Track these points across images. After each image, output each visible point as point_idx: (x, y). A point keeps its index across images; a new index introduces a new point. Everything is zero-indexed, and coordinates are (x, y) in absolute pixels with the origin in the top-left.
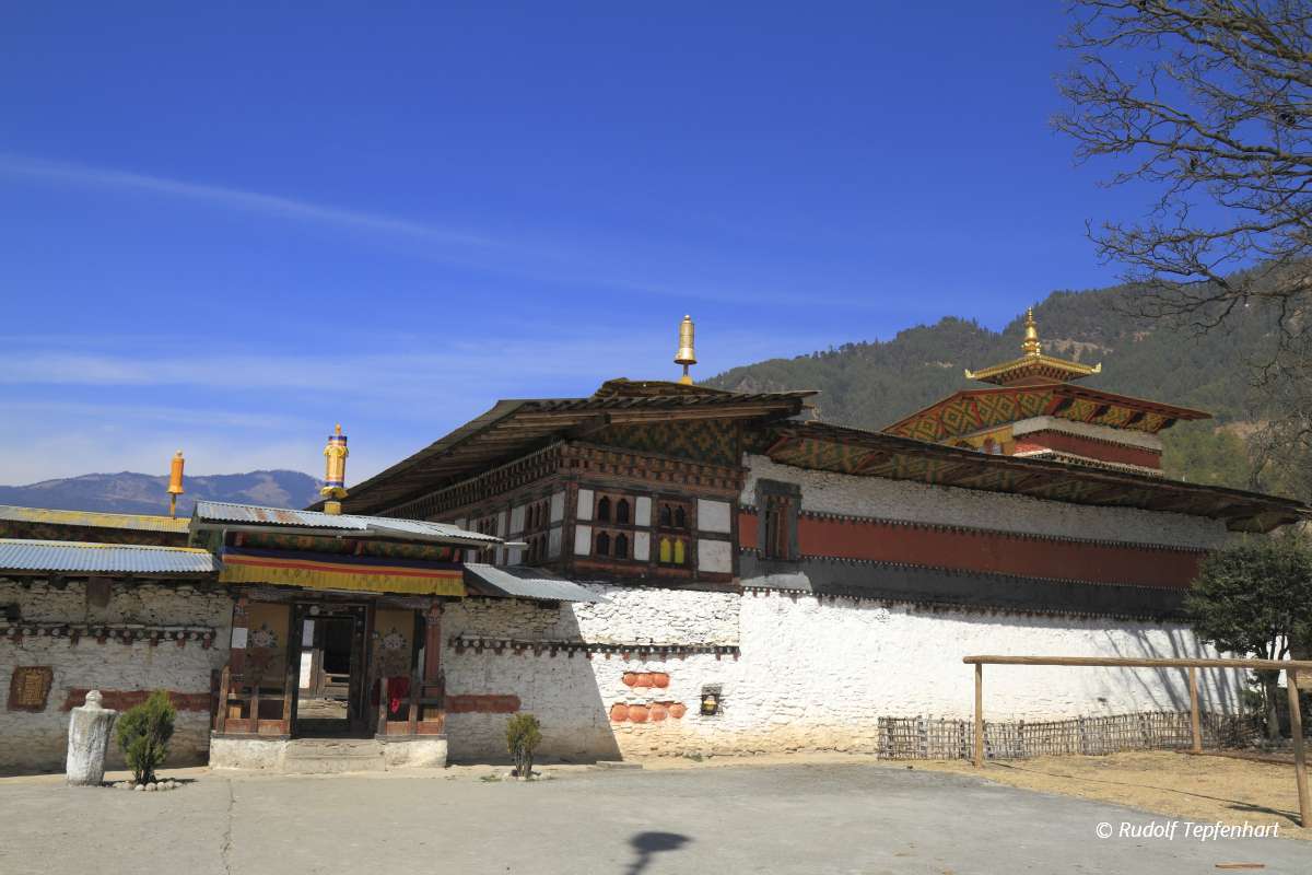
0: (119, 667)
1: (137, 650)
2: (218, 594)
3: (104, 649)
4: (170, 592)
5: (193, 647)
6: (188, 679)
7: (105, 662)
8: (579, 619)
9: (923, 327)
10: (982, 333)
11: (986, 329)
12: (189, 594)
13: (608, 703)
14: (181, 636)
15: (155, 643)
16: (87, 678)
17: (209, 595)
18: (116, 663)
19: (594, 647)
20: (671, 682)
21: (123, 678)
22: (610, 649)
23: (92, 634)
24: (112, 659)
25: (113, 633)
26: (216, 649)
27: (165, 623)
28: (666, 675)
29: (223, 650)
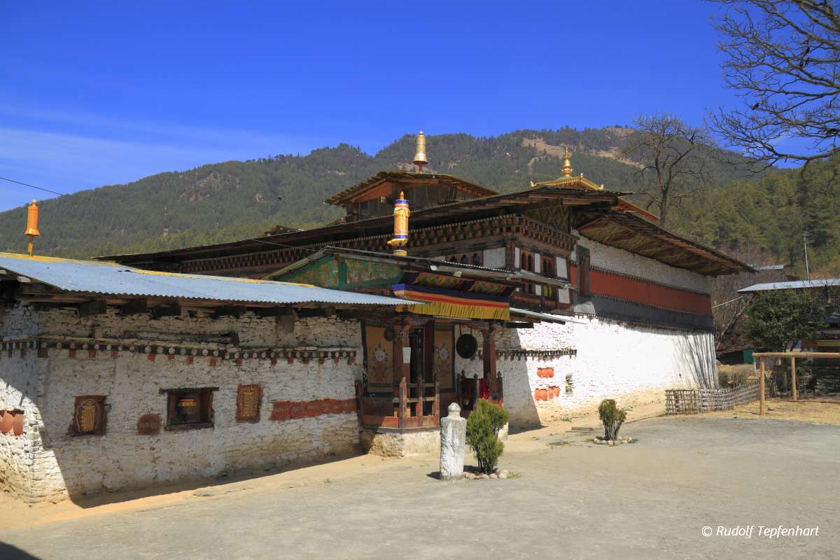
0: (302, 382)
1: (311, 367)
2: (351, 321)
3: (292, 368)
4: (325, 319)
5: (343, 362)
6: (343, 388)
7: (293, 378)
8: (519, 334)
9: (328, 148)
10: (363, 156)
11: (365, 153)
12: (335, 321)
13: (533, 389)
14: (337, 355)
15: (321, 361)
16: (284, 392)
17: (346, 321)
18: (300, 379)
19: (528, 352)
20: (555, 373)
21: (304, 390)
22: (534, 353)
23: (286, 357)
24: (298, 375)
25: (298, 355)
26: (356, 364)
27: (324, 345)
28: (552, 369)
29: (360, 365)
